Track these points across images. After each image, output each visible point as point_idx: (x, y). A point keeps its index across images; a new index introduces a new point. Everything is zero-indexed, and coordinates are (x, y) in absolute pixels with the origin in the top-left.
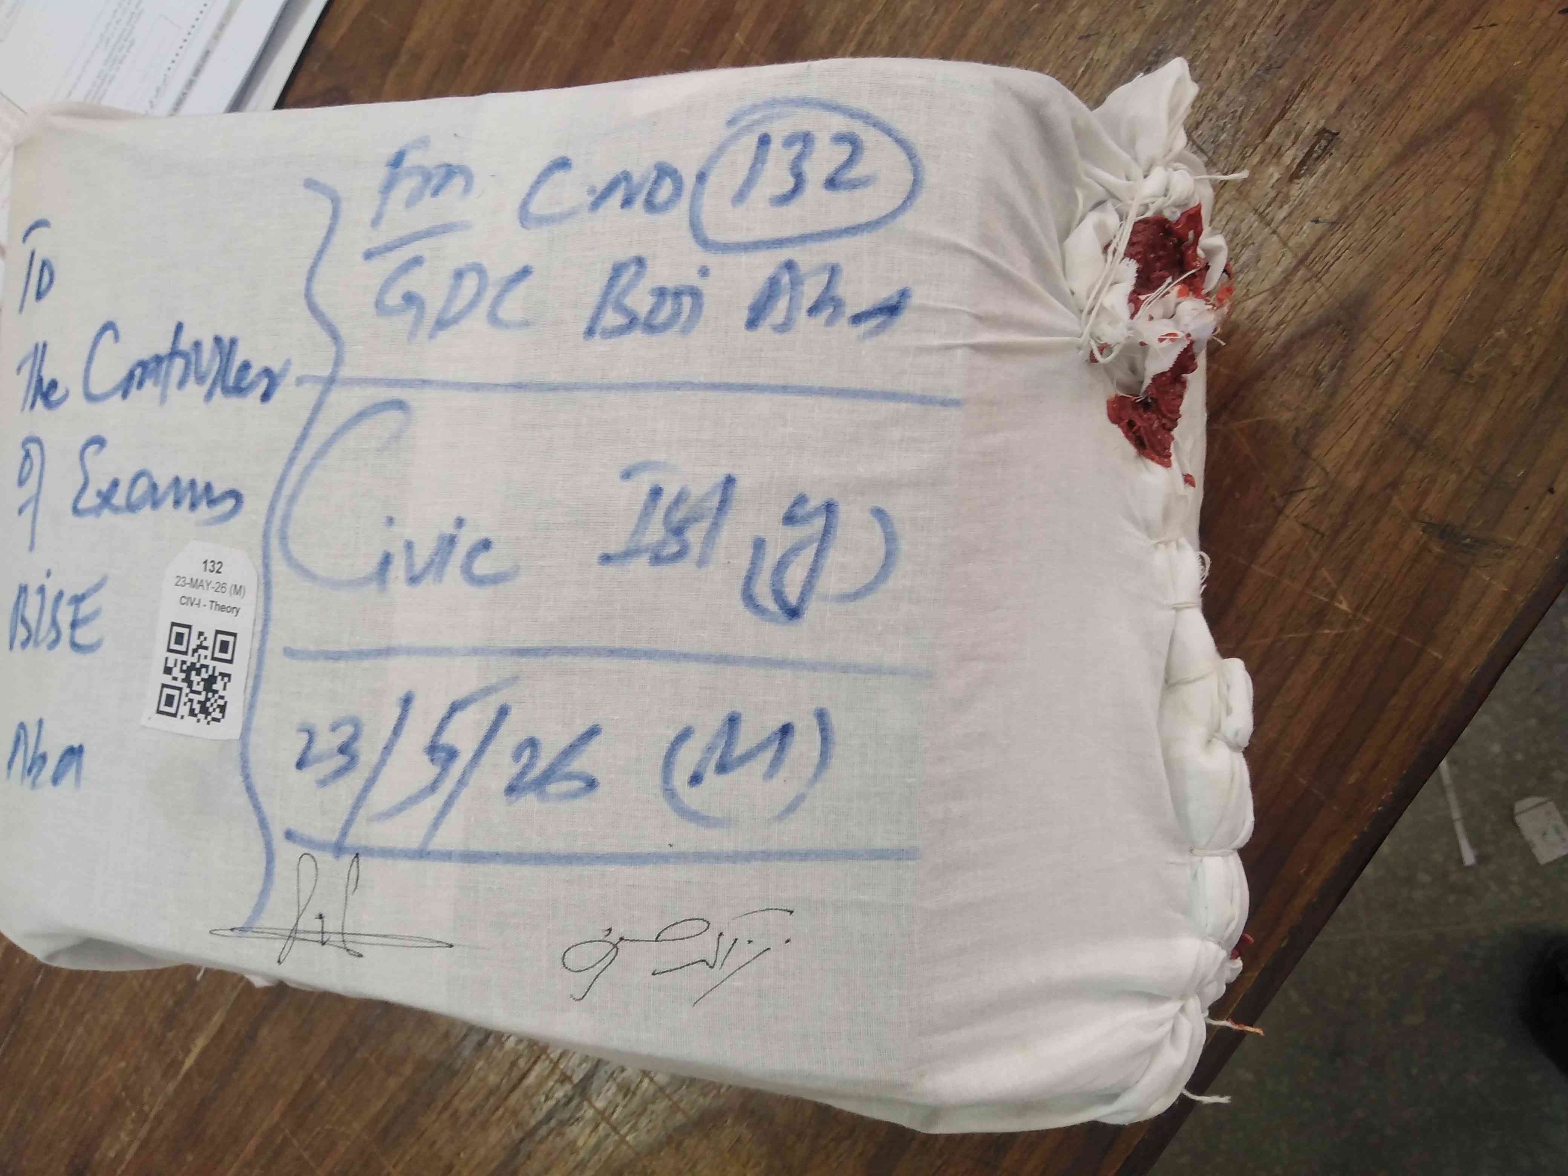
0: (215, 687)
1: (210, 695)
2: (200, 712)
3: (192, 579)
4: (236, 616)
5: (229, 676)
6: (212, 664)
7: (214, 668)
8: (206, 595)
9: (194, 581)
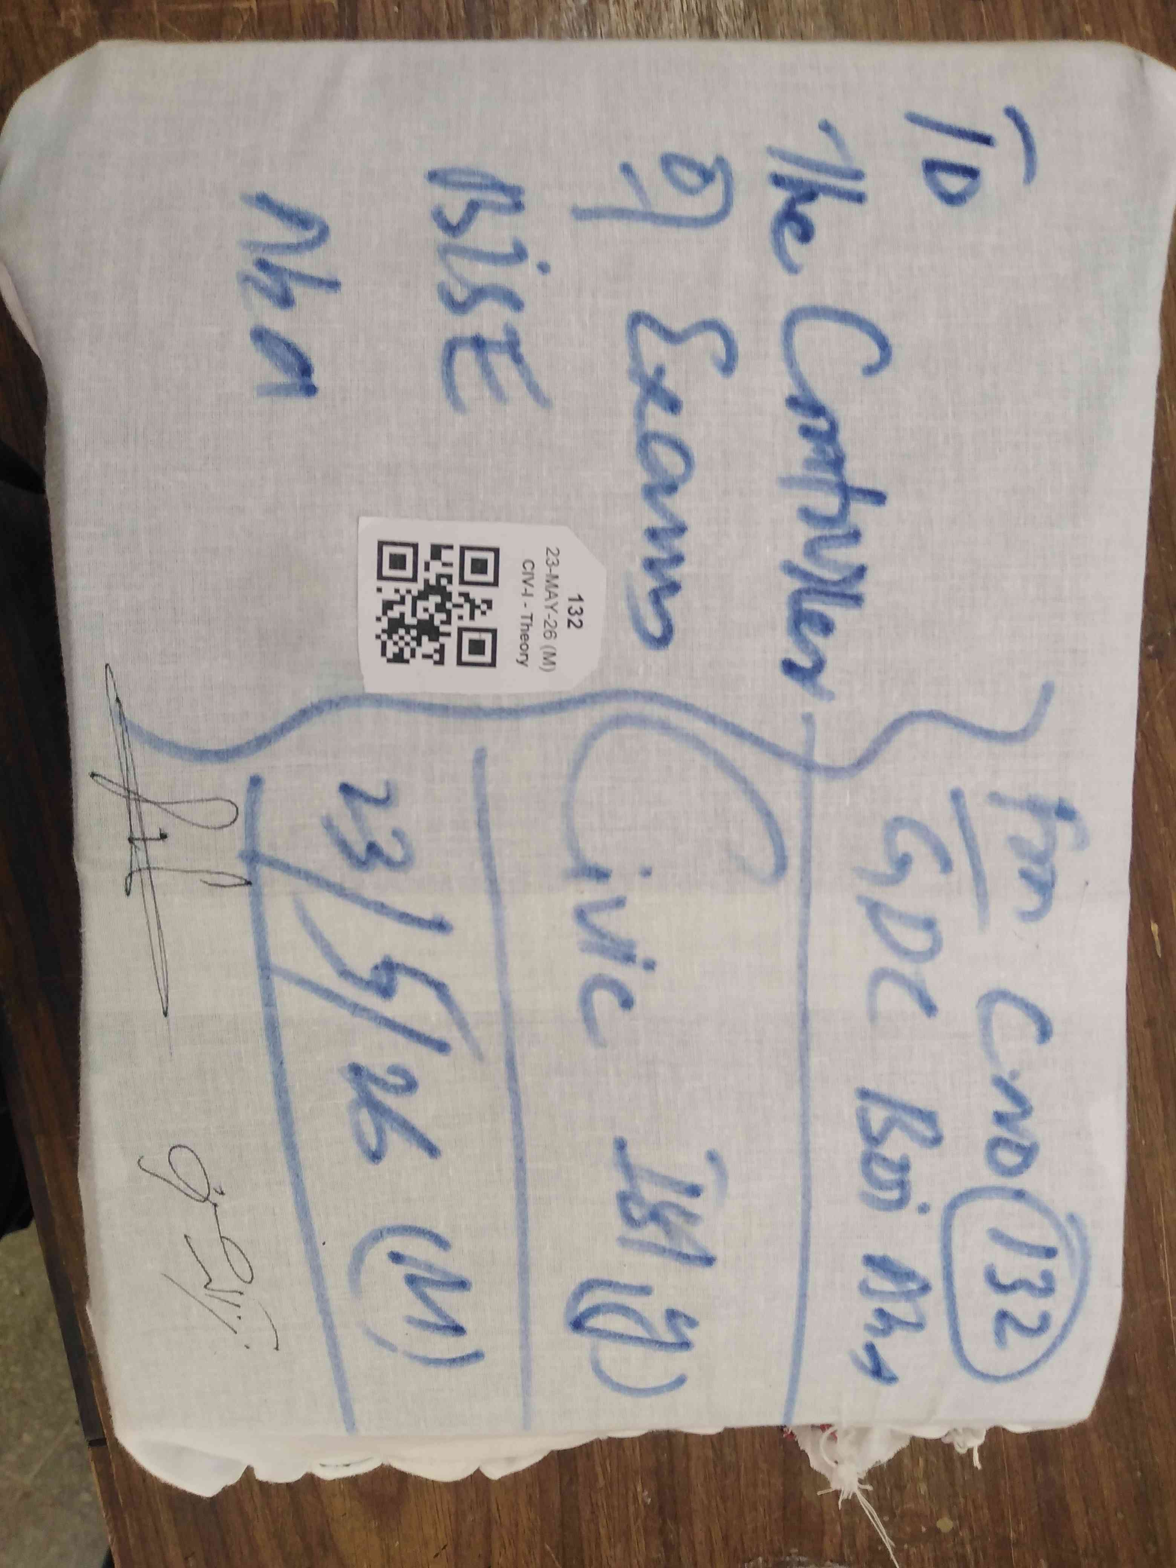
0: (425, 639)
1: (414, 633)
2: (391, 621)
3: (557, 577)
4: (517, 661)
5: (441, 662)
6: (453, 629)
7: (448, 635)
8: (538, 605)
9: (555, 582)
